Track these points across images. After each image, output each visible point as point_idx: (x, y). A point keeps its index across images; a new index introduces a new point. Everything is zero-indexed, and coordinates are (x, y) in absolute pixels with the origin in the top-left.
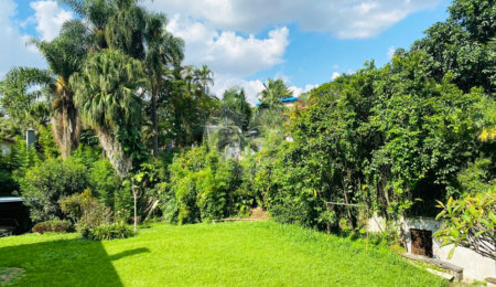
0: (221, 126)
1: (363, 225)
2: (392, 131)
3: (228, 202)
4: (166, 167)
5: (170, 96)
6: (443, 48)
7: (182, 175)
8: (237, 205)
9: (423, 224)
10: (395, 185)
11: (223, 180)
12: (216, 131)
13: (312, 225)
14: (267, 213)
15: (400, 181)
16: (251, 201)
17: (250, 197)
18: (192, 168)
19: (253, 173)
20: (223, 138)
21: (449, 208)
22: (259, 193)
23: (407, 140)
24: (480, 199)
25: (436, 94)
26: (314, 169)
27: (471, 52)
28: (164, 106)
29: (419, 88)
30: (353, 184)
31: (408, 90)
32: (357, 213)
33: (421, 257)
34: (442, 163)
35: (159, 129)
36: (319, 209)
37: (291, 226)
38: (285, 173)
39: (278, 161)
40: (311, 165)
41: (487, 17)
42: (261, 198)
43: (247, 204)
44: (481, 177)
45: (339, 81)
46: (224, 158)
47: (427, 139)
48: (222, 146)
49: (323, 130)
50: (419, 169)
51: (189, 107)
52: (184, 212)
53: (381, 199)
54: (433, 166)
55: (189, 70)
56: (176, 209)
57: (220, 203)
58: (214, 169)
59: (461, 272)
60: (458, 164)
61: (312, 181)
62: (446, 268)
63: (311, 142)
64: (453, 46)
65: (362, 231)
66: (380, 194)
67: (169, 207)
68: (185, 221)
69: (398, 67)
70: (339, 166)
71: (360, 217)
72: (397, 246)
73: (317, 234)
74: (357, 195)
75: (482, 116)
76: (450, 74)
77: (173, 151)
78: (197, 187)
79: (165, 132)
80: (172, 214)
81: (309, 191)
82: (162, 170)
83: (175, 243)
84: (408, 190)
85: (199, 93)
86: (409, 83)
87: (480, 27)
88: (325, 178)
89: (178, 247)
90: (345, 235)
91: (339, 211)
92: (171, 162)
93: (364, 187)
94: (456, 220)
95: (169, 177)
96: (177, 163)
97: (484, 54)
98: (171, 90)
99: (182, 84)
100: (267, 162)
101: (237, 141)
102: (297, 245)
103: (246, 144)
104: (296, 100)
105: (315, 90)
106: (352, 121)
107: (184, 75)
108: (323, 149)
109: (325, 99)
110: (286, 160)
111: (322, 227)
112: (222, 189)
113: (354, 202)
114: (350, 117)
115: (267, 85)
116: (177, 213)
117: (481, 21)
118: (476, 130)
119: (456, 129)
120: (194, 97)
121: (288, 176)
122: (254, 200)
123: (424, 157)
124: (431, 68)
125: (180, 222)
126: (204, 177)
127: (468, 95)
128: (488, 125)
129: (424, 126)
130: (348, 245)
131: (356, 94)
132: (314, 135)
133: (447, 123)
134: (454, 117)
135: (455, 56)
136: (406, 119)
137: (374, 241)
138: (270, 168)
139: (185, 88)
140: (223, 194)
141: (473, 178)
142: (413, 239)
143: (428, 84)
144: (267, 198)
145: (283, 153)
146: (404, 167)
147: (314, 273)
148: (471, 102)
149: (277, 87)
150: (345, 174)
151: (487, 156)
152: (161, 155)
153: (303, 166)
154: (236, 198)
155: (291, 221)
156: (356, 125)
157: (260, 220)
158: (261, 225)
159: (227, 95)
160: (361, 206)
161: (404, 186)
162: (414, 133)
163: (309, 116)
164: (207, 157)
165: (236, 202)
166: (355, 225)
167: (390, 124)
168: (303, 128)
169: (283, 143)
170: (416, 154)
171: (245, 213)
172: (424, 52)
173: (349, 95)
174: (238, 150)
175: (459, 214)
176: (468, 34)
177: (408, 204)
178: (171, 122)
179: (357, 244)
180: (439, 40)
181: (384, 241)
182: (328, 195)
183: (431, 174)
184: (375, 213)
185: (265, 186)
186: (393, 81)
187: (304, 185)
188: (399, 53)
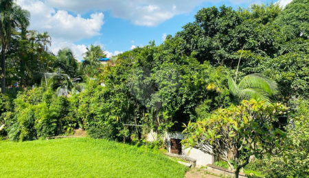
0: (55, 74)
1: (145, 138)
2: (162, 83)
3: (58, 126)
4: (11, 101)
5: (16, 50)
6: (191, 37)
7: (24, 107)
8: (65, 127)
9: (177, 136)
10: (164, 114)
11: (55, 111)
12: (52, 77)
13: (114, 139)
14: (86, 132)
15: (167, 112)
16: (75, 125)
17: (74, 122)
18: (32, 102)
19: (77, 106)
20: (56, 82)
21: (188, 128)
22: (80, 119)
23: (170, 88)
24: (204, 123)
25: (186, 63)
26: (117, 104)
27: (205, 41)
28: (12, 58)
29: (177, 60)
30: (140, 113)
31: (172, 60)
32: (142, 131)
33: (175, 155)
34: (187, 102)
35: (7, 73)
36: (119, 128)
37: (101, 140)
38: (99, 106)
39: (94, 99)
40: (116, 102)
41: (213, 23)
42: (82, 122)
43: (71, 126)
44: (207, 110)
45: (135, 51)
46: (57, 96)
47: (181, 88)
48: (55, 87)
49: (124, 80)
50: (176, 105)
51: (32, 59)
52: (25, 133)
53: (155, 121)
54: (183, 103)
55: (33, 34)
56: (18, 131)
57: (52, 126)
58: (49, 103)
59: (195, 162)
60: (196, 102)
61: (116, 111)
62: (188, 160)
63: (116, 87)
64: (197, 37)
65: (144, 141)
66: (154, 119)
67: (13, 129)
68: (25, 139)
69: (167, 47)
70: (133, 102)
71: (143, 133)
72: (163, 149)
73: (117, 144)
74: (142, 119)
75: (208, 77)
76: (194, 53)
77: (17, 89)
78: (35, 116)
79: (12, 76)
80: (15, 134)
81: (114, 117)
82: (7, 103)
83: (16, 154)
84: (171, 116)
85: (40, 50)
86: (173, 56)
87: (209, 28)
88: (124, 110)
89: (19, 158)
90: (134, 144)
91: (131, 129)
92: (15, 98)
93: (146, 115)
94: (192, 134)
95: (13, 108)
96: (20, 98)
97: (211, 42)
98: (18, 46)
99: (27, 43)
100: (87, 99)
101: (66, 84)
102: (105, 151)
103: (73, 87)
104: (108, 60)
105: (121, 55)
106: (141, 76)
107: (29, 36)
108: (124, 92)
109: (126, 61)
110: (100, 98)
111: (120, 140)
112: (54, 117)
113: (140, 124)
114: (140, 73)
115: (90, 49)
116: (19, 134)
117: (210, 25)
118: (205, 84)
119: (196, 83)
120: (36, 53)
121: (101, 108)
122: (77, 124)
123: (179, 98)
124: (185, 48)
125: (21, 140)
126: (41, 108)
127: (202, 65)
128: (211, 81)
129: (180, 81)
130: (135, 150)
131: (144, 60)
132: (118, 83)
133: (191, 79)
134: (195, 77)
135: (196, 42)
136: (170, 77)
137: (151, 146)
138: (88, 103)
139: (29, 46)
140: (55, 120)
141: (203, 110)
142: (172, 145)
143: (183, 57)
144: (86, 123)
145: (97, 93)
146: (168, 103)
147: (114, 168)
148: (203, 69)
149: (97, 50)
150: (136, 107)
151: (210, 98)
152: (8, 93)
153: (110, 102)
154: (64, 123)
155: (101, 137)
156: (143, 79)
157: (80, 137)
158: (81, 140)
159: (60, 53)
160: (144, 126)
161: (169, 114)
162: (174, 84)
163: (115, 71)
164: (44, 94)
165: (64, 125)
166: (140, 137)
167: (162, 79)
168: (112, 78)
169: (98, 87)
170: (175, 97)
171: (70, 132)
172: (181, 39)
173: (139, 60)
174: (66, 90)
175: (193, 130)
176: (204, 31)
177: (171, 124)
178: (17, 69)
179: (141, 149)
180: (189, 32)
181: (156, 146)
182: (125, 120)
183: (182, 108)
184: (152, 130)
185: (85, 115)
186: (164, 54)
187: (110, 114)
188: (169, 37)
